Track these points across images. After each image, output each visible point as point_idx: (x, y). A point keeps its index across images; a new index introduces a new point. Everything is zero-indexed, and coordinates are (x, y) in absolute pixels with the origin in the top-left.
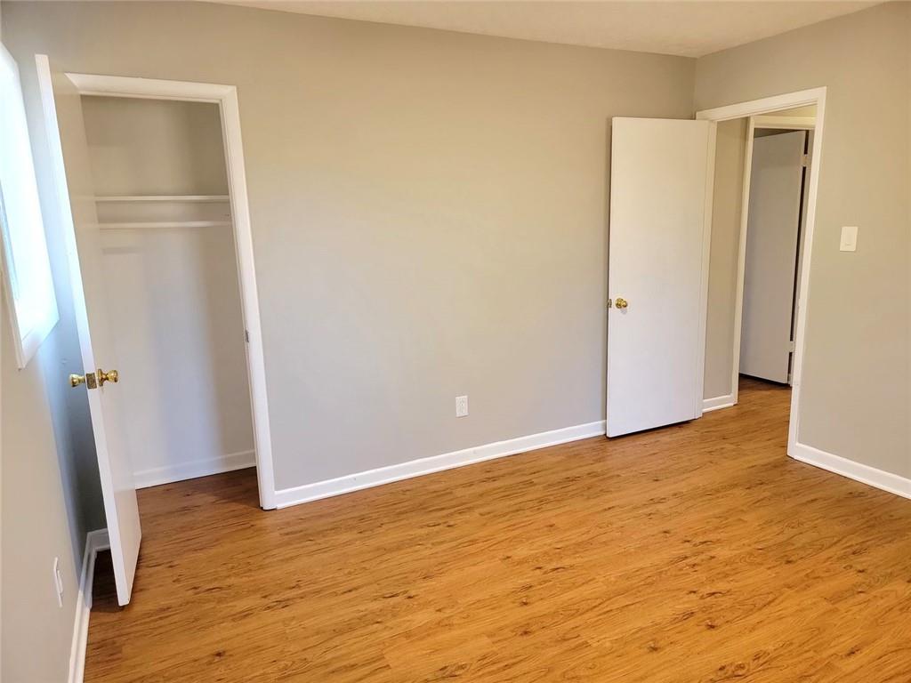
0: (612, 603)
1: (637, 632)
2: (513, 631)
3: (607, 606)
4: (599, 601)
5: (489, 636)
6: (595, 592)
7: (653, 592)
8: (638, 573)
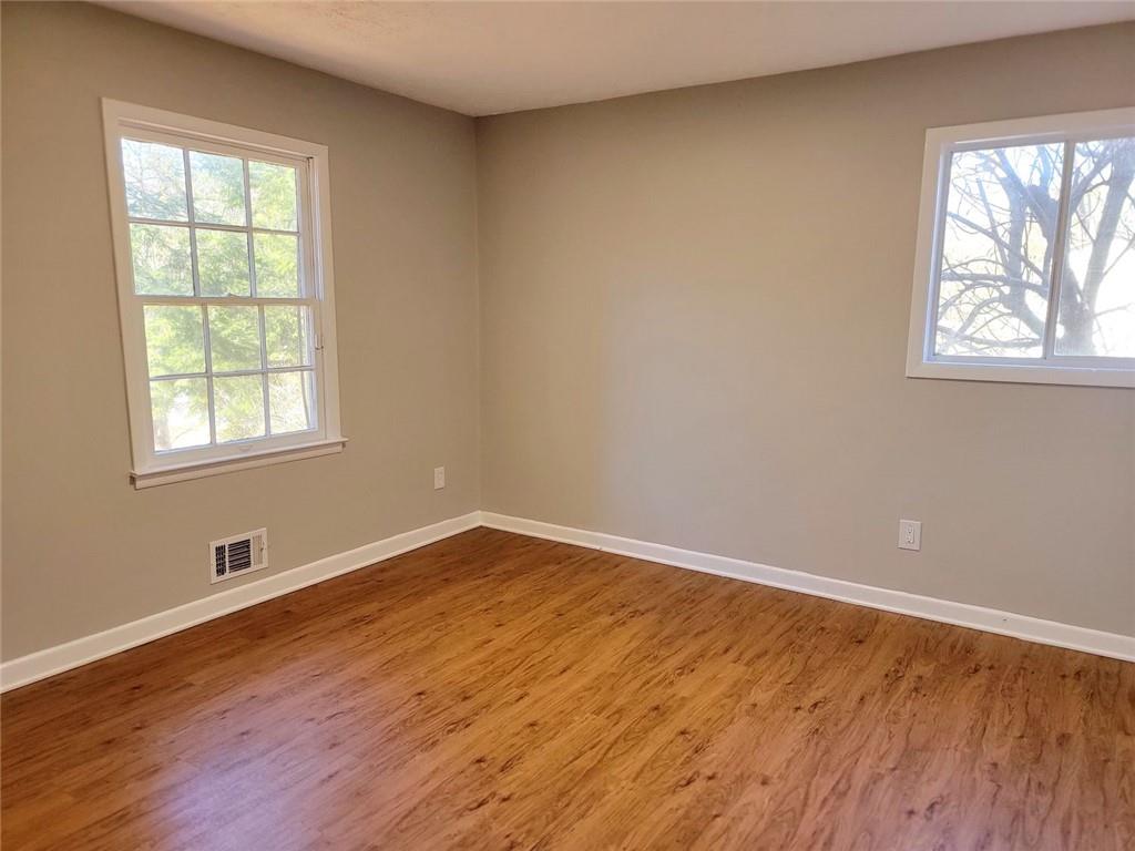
0: (595, 756)
1: (555, 734)
2: (670, 707)
3: (597, 753)
4: (610, 755)
5: (683, 698)
6: (620, 765)
7: (553, 784)
8: (584, 807)
